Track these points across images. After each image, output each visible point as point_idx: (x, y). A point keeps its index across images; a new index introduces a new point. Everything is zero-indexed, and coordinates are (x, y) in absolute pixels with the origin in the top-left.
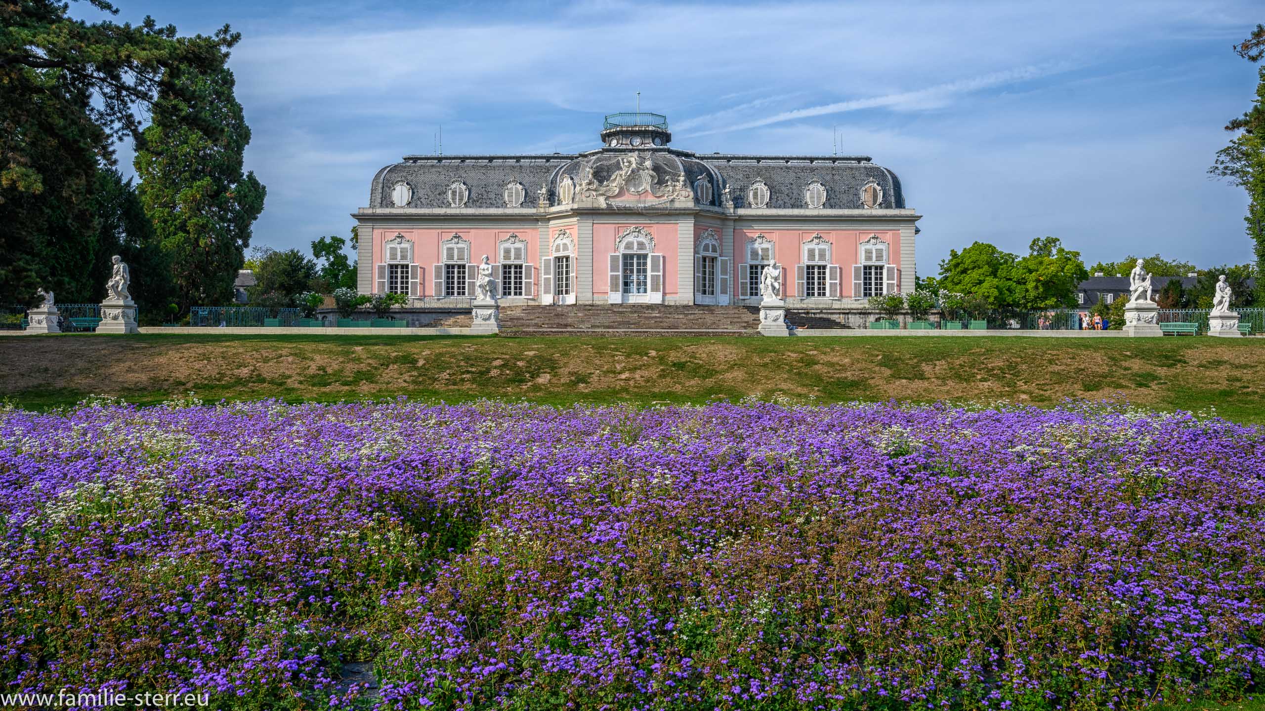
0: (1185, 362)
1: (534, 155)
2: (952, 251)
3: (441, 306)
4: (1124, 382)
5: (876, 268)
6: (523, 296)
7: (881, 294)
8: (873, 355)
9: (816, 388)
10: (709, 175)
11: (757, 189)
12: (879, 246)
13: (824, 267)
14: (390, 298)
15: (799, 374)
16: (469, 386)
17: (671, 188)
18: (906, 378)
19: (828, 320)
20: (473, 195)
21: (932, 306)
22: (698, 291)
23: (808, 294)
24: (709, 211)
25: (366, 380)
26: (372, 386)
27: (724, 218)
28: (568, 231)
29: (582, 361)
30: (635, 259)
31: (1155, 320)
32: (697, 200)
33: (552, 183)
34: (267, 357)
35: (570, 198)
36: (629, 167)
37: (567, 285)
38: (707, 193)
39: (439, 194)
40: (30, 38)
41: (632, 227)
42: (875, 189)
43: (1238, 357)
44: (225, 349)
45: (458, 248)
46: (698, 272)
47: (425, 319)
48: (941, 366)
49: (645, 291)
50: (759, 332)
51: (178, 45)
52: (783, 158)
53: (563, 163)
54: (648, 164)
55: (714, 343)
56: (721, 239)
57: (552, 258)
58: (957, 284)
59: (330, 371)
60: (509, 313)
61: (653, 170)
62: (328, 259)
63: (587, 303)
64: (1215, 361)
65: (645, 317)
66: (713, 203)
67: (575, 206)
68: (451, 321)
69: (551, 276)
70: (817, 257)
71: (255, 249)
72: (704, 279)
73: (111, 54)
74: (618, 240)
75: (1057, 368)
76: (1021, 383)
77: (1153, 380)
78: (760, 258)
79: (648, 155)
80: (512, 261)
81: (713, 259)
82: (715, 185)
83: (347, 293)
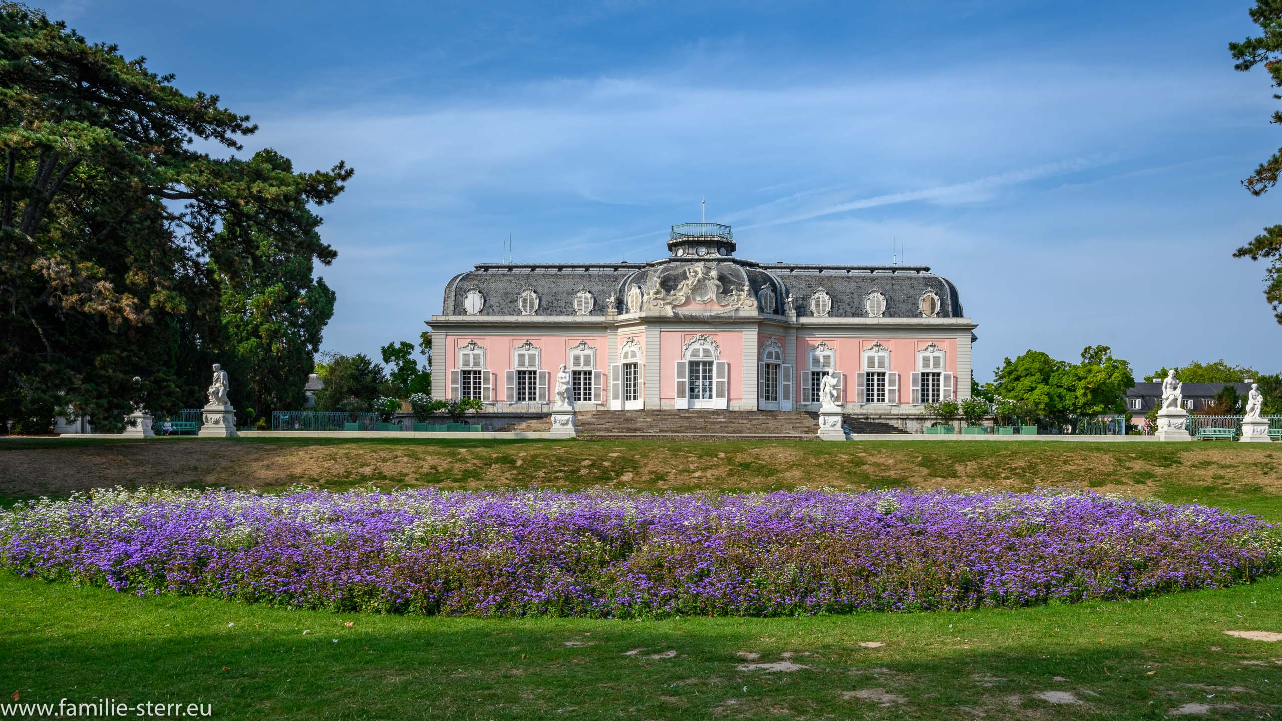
0: (1180, 463)
1: (602, 264)
2: (1006, 359)
3: (513, 411)
4: (1124, 480)
5: (934, 375)
6: (593, 402)
7: (938, 400)
8: (914, 457)
9: (863, 485)
10: (773, 285)
11: (819, 298)
12: (937, 354)
13: (884, 374)
14: (466, 403)
15: (849, 473)
16: (562, 483)
17: (735, 298)
18: (941, 477)
19: (887, 425)
20: (544, 303)
21: (986, 412)
22: (762, 397)
23: (868, 400)
24: (772, 320)
25: (473, 477)
26: (479, 482)
27: (787, 326)
28: (636, 339)
29: (660, 462)
30: (701, 366)
31: (1184, 427)
32: (761, 309)
33: (620, 291)
34: (385, 457)
35: (638, 307)
36: (695, 276)
37: (635, 391)
38: (771, 302)
39: (511, 302)
40: (175, 177)
41: (698, 336)
42: (933, 299)
43: (1225, 458)
44: (347, 451)
45: (529, 355)
46: (762, 379)
47: (498, 423)
48: (972, 466)
49: (710, 397)
50: (818, 437)
51: (300, 180)
52: (844, 268)
53: (631, 271)
54: (714, 273)
55: (775, 446)
56: (783, 346)
57: (620, 364)
58: (1010, 391)
59: (441, 469)
60: (580, 417)
61: (718, 280)
62: (397, 364)
63: (655, 408)
64: (1205, 462)
65: (711, 423)
66: (776, 312)
67: (643, 315)
68: (524, 425)
69: (620, 382)
70: (876, 364)
71: (325, 354)
72: (768, 385)
73: (244, 190)
74: (685, 348)
75: (1069, 468)
76: (1038, 480)
77: (1150, 478)
78: (821, 365)
79: (714, 264)
80: (582, 368)
81: (776, 367)
82: (778, 294)
83: (422, 399)
